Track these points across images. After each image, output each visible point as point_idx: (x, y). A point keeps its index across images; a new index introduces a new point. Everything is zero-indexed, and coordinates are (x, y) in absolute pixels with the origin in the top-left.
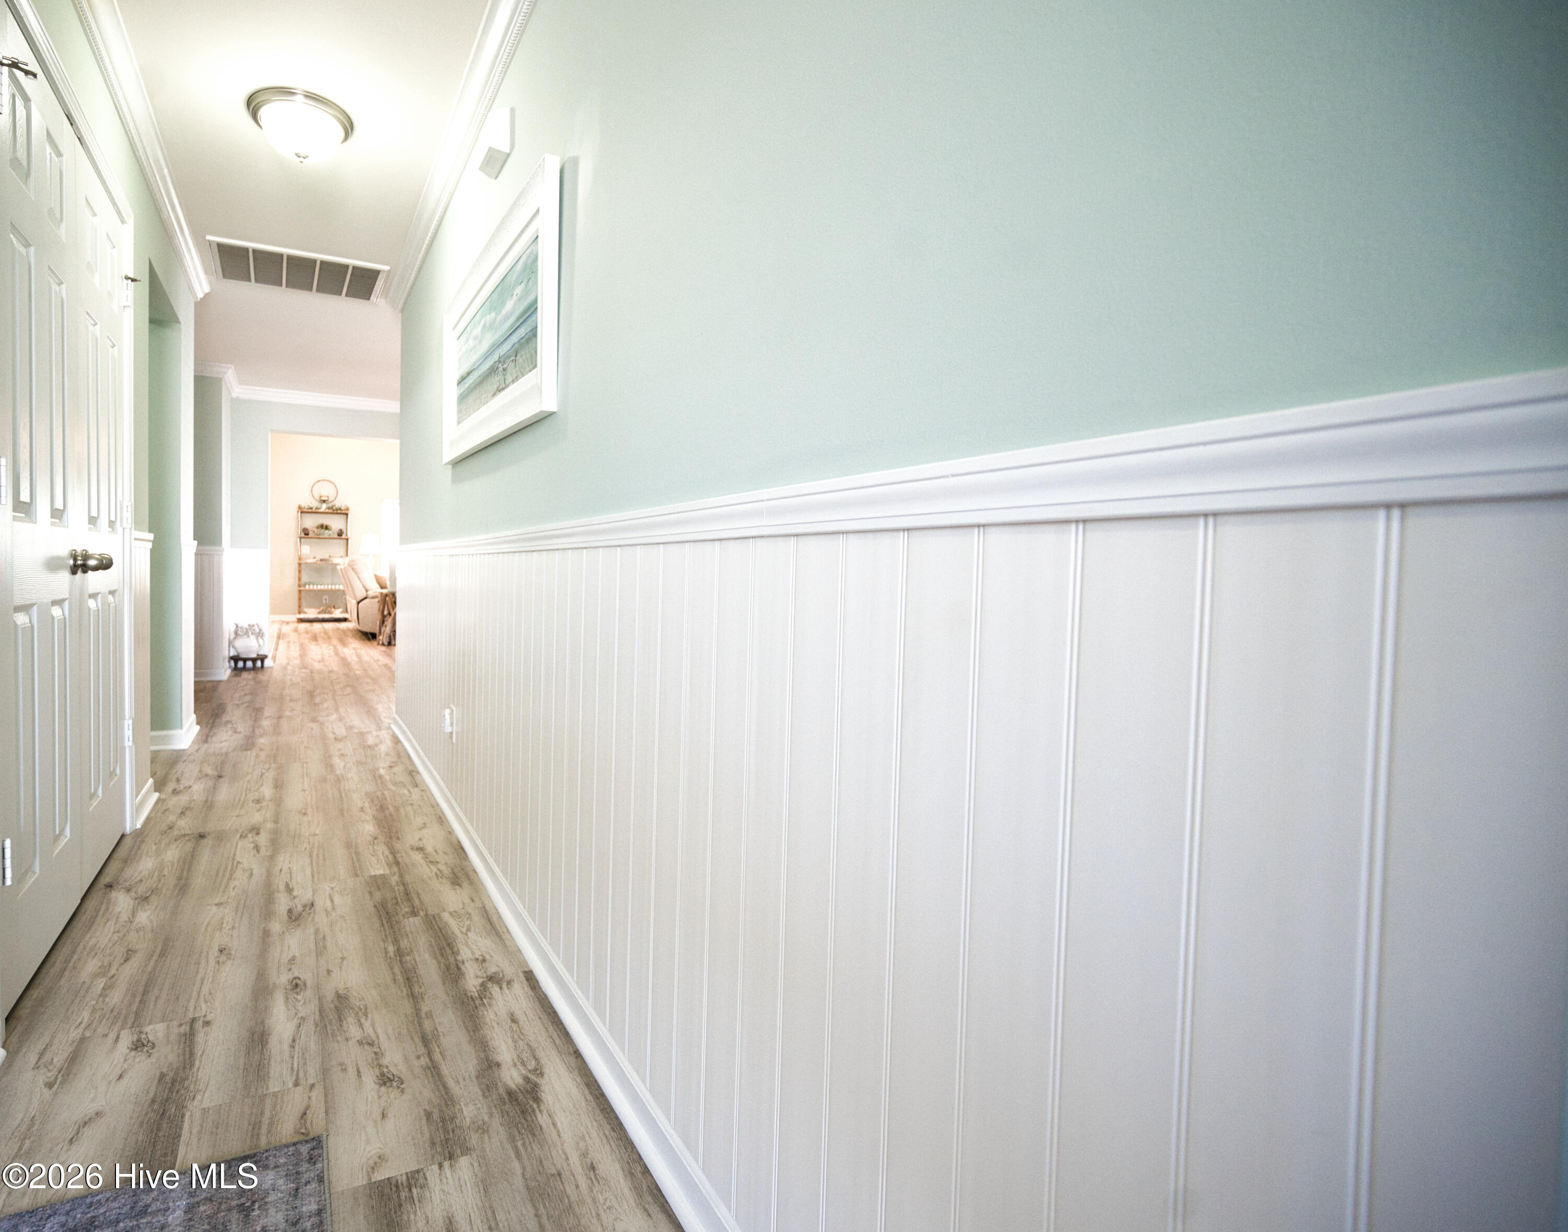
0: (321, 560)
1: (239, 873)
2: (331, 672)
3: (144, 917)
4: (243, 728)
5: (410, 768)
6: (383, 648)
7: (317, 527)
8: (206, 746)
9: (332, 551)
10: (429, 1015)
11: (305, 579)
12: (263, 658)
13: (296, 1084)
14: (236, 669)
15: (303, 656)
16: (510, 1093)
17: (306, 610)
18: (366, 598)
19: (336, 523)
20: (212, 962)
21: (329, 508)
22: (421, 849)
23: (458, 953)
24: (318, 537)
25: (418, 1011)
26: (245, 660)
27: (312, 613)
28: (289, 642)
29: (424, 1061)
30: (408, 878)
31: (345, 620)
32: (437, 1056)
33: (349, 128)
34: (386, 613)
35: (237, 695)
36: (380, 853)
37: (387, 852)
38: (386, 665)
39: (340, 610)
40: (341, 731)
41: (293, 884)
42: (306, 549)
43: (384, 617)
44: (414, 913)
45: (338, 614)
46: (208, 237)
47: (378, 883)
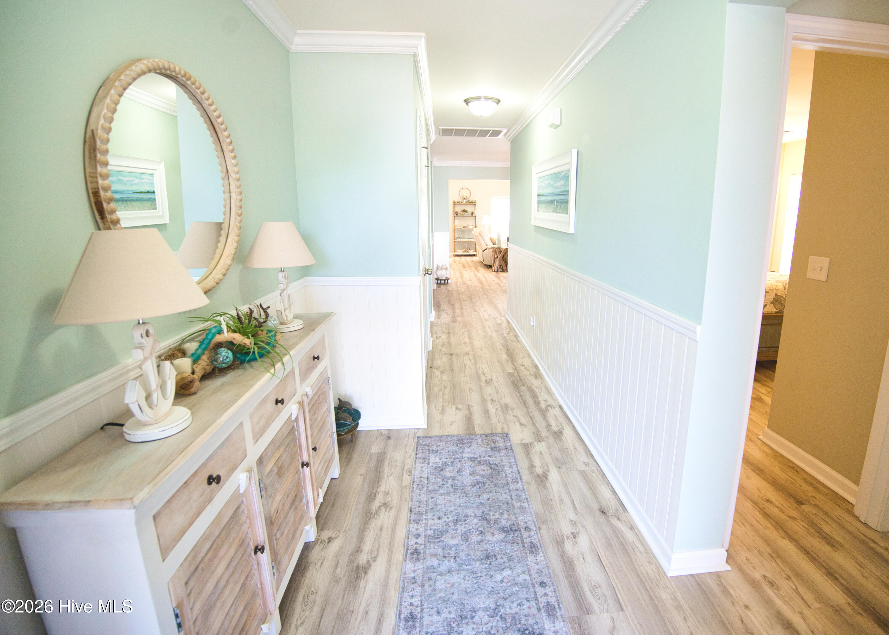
0: (464, 227)
1: (467, 368)
2: (475, 286)
3: (444, 377)
4: (450, 312)
5: (516, 334)
6: (495, 273)
7: (462, 211)
8: (440, 320)
9: (469, 222)
10: (531, 412)
11: (457, 236)
12: (448, 279)
13: (499, 422)
14: (437, 283)
15: (462, 277)
16: (555, 432)
17: (457, 250)
18: (486, 249)
19: (470, 209)
20: (468, 392)
21: (467, 202)
22: (523, 365)
23: (538, 398)
24: (462, 216)
25: (528, 411)
26: (441, 280)
27: (460, 252)
28: (454, 269)
29: (531, 422)
30: (521, 375)
31: (475, 255)
32: (534, 421)
33: (498, 102)
34: (496, 257)
35: (442, 297)
36: (510, 365)
37: (512, 365)
38: (498, 283)
39: (473, 251)
40: (487, 317)
41: (484, 372)
42: (457, 222)
43: (495, 258)
44: (524, 385)
45: (471, 252)
46: (440, 127)
47: (510, 375)
